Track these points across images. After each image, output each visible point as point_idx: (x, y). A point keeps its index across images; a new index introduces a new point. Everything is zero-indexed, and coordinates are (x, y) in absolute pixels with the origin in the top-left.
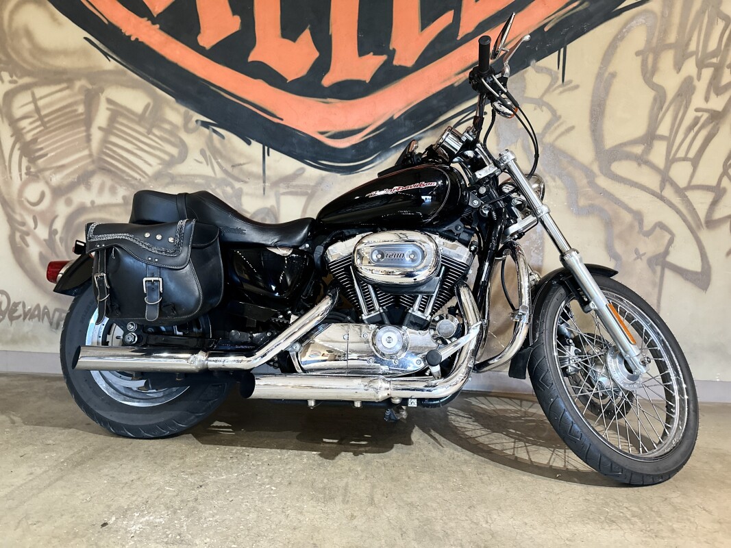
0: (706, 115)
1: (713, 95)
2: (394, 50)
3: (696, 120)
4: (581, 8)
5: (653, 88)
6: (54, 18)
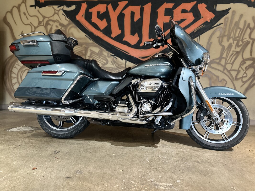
0: (235, 52)
1: (237, 48)
2: (157, 38)
3: (233, 54)
4: (203, 27)
5: (222, 46)
6: (78, 31)
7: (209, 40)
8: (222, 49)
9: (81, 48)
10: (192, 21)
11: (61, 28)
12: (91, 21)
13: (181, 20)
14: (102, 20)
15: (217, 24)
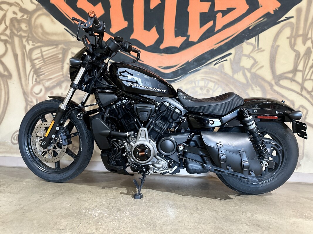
2: (189, 35)
4: (263, 21)
5: (295, 52)
6: (52, 21)
7: (273, 41)
8: (296, 56)
9: (55, 49)
10: (244, 11)
11: (23, 16)
12: (77, 5)
13: (228, 9)
14: (95, 4)
15: (286, 18)
